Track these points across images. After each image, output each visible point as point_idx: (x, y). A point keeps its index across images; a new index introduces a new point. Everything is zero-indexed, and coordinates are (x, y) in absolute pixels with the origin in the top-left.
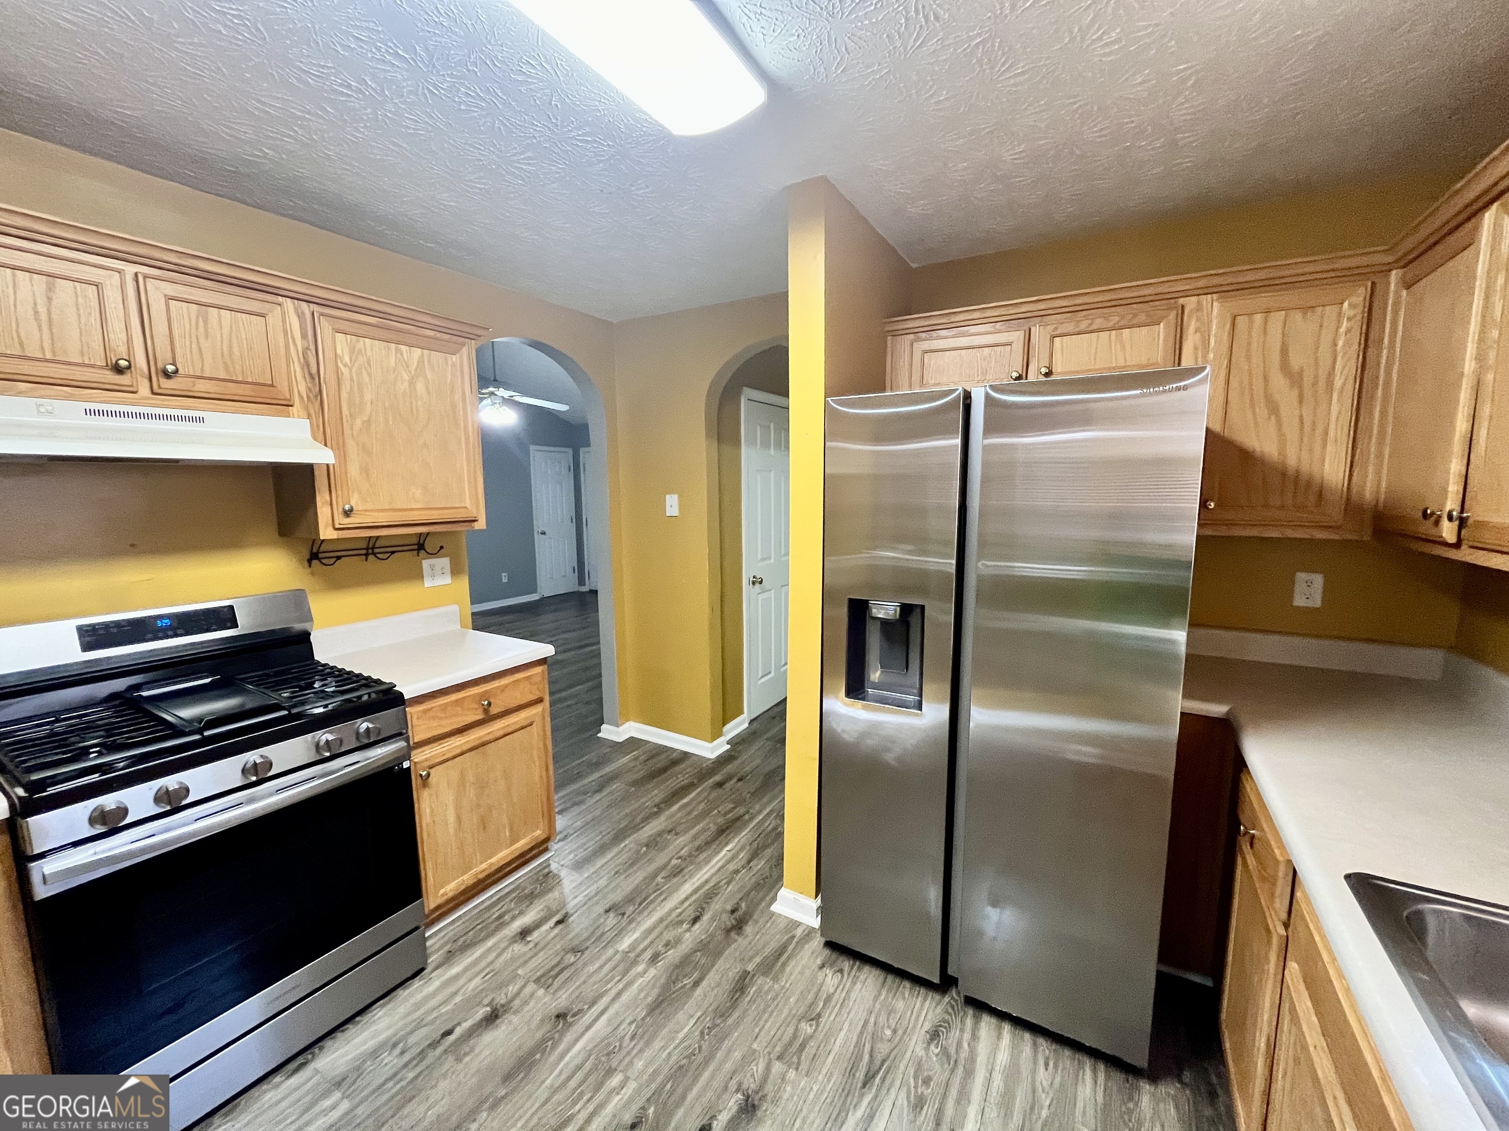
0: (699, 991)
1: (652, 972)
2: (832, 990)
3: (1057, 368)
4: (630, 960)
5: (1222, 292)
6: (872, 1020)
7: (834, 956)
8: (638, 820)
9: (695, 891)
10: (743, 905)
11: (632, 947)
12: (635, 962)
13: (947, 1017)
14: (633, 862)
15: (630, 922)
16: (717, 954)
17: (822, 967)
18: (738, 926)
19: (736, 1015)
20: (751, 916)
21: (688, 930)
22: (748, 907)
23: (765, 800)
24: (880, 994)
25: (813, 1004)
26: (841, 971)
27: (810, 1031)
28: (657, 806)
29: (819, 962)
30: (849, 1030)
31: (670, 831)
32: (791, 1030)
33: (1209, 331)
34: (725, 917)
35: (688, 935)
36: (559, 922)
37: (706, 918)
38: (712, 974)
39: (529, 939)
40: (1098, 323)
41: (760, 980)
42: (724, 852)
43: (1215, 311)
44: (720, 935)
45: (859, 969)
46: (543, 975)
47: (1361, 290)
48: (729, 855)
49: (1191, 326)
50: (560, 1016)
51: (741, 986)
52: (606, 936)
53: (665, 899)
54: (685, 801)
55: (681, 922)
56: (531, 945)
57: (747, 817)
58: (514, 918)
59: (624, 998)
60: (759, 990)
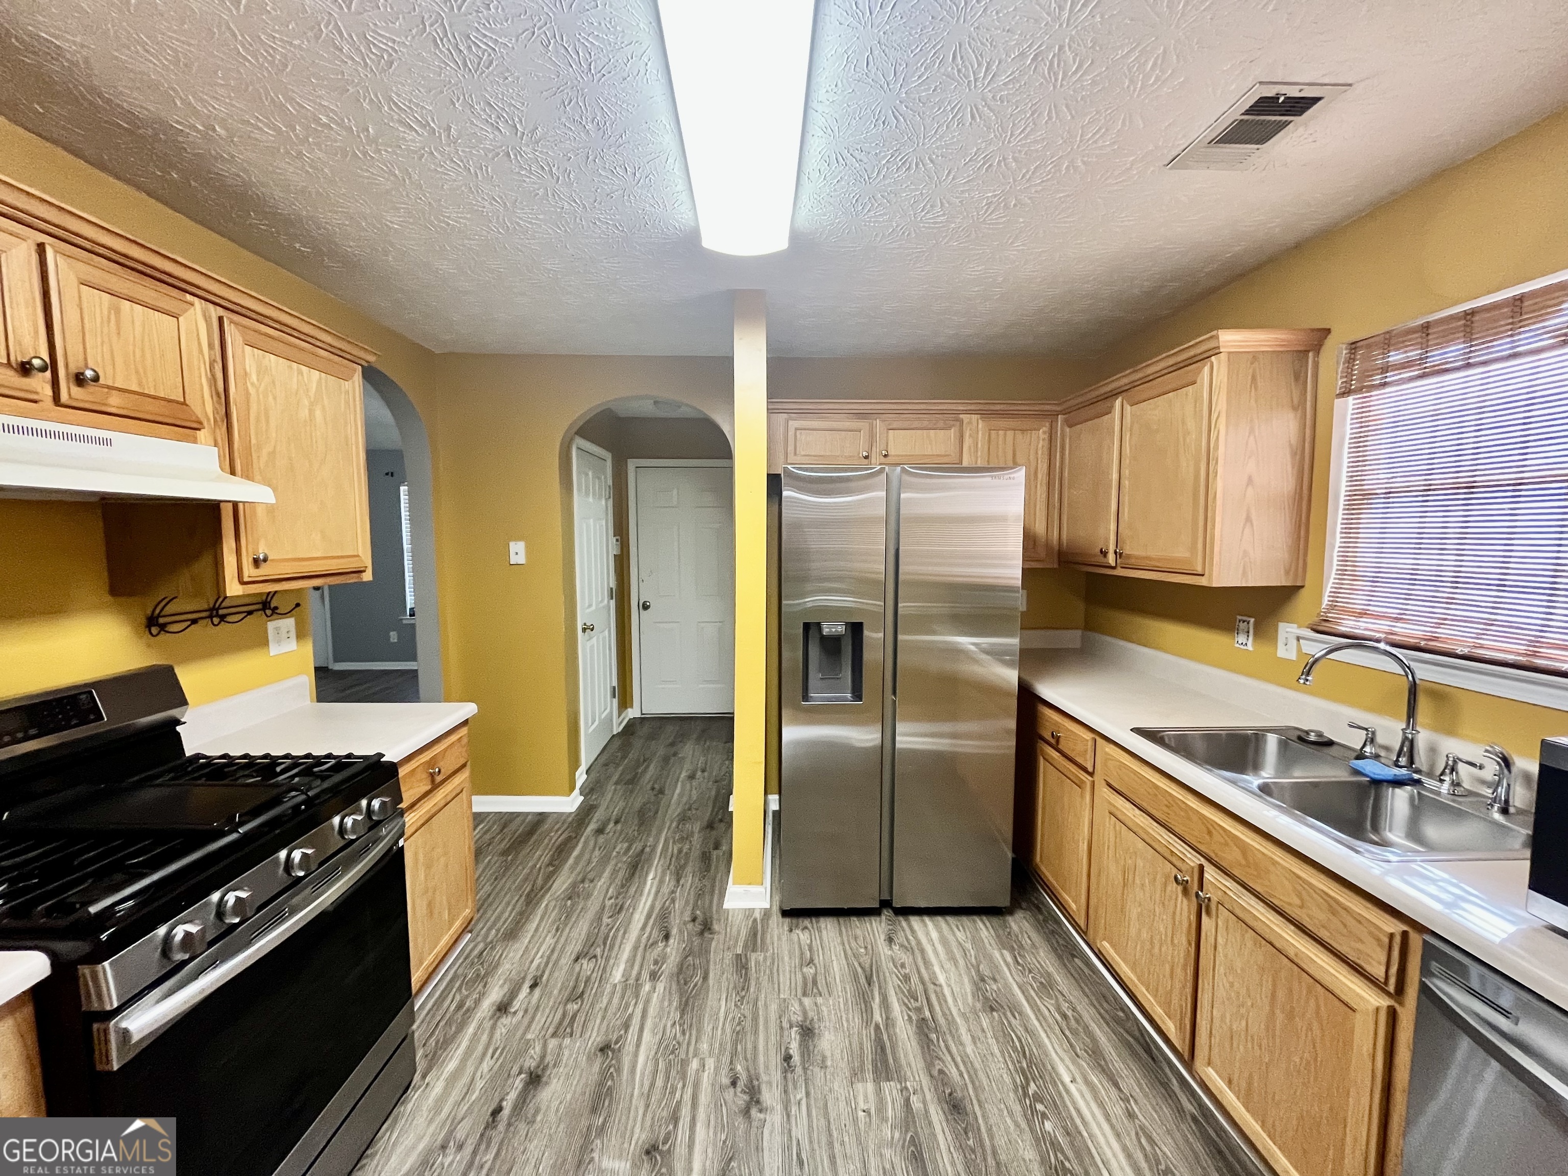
0: (711, 981)
1: (660, 986)
2: (808, 942)
3: (892, 452)
4: (632, 987)
5: (986, 414)
6: (847, 947)
7: (794, 921)
8: (540, 881)
9: (649, 917)
10: (698, 912)
11: (626, 976)
12: (638, 986)
13: (891, 927)
14: (567, 916)
15: (608, 959)
16: (704, 952)
17: (791, 930)
18: (706, 927)
19: (753, 983)
20: (711, 918)
21: (666, 946)
22: (704, 913)
23: (654, 832)
24: (840, 930)
25: (802, 954)
26: (806, 928)
27: (812, 971)
28: (550, 864)
29: (786, 928)
30: (838, 960)
31: (583, 881)
32: (799, 977)
33: (977, 438)
34: (690, 926)
35: (668, 950)
36: (533, 986)
37: (674, 931)
38: (712, 967)
39: (513, 1010)
40: (916, 424)
41: (753, 957)
42: (649, 882)
43: (980, 426)
44: (696, 941)
45: (817, 922)
46: (557, 1028)
47: (1047, 424)
48: (656, 882)
49: (967, 434)
50: (604, 1049)
51: (741, 965)
52: (593, 980)
53: (625, 933)
54: (576, 853)
55: (655, 943)
56: (521, 1014)
57: (648, 849)
58: (477, 1002)
59: (652, 1011)
60: (757, 963)
